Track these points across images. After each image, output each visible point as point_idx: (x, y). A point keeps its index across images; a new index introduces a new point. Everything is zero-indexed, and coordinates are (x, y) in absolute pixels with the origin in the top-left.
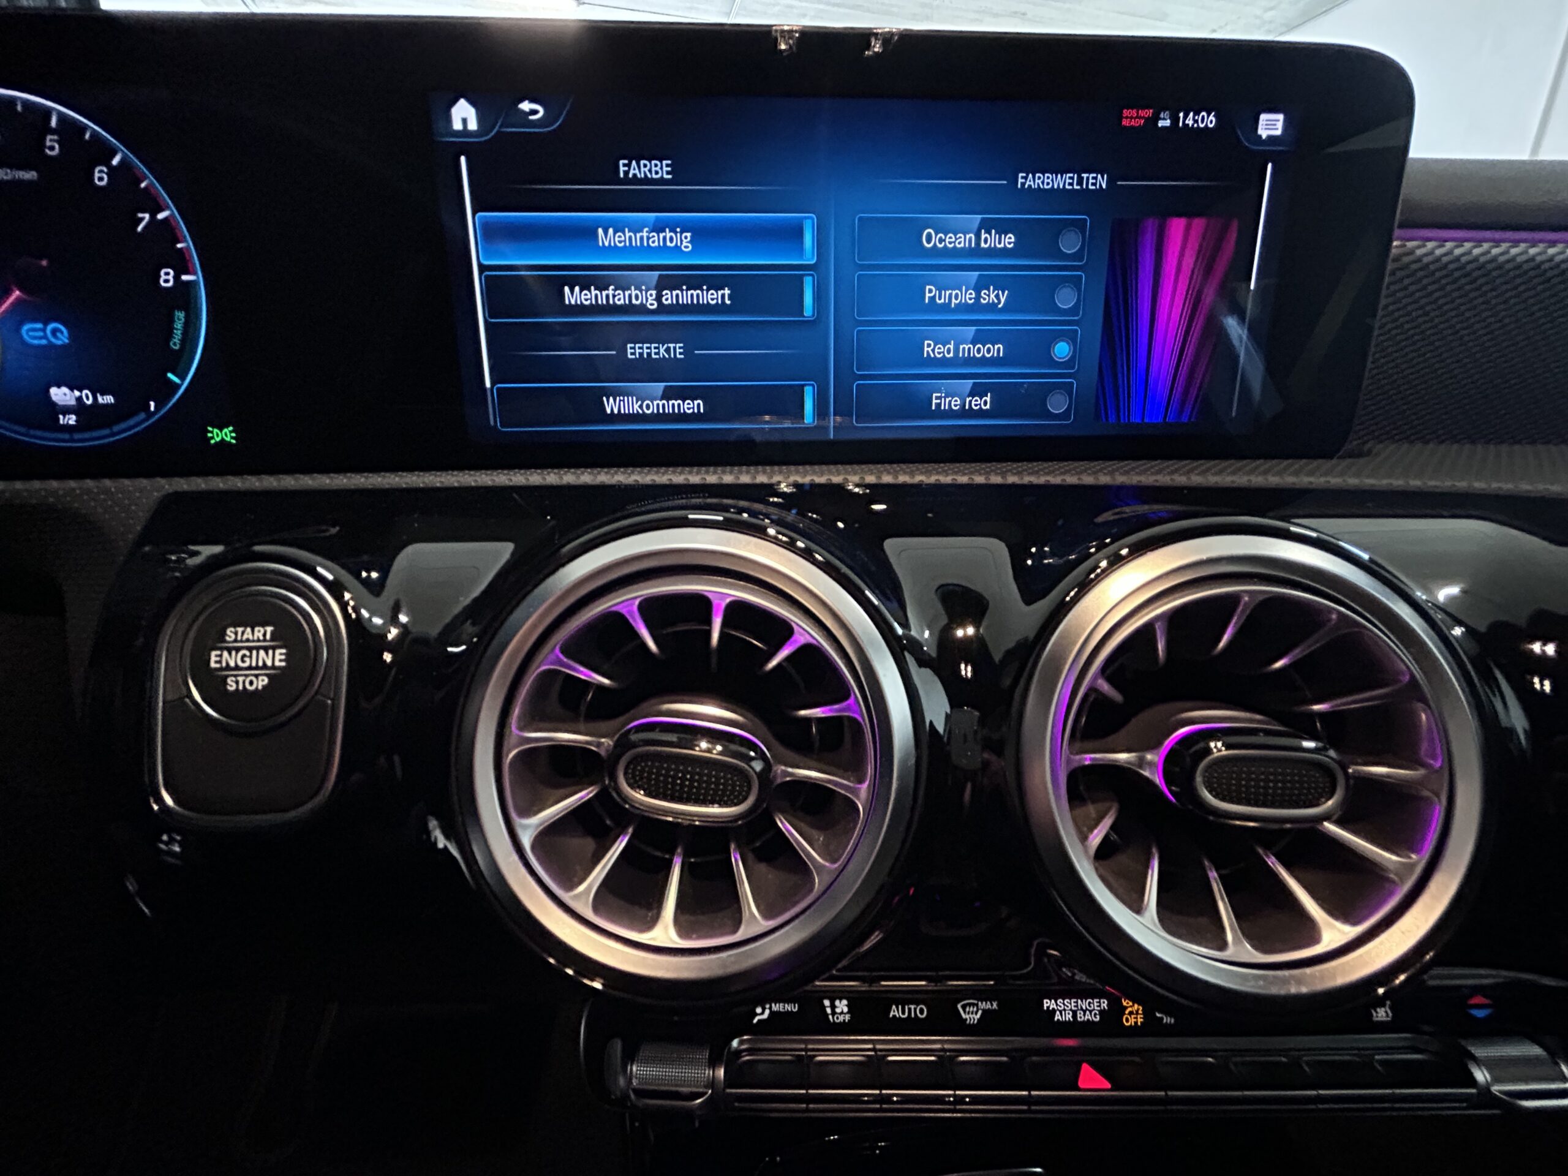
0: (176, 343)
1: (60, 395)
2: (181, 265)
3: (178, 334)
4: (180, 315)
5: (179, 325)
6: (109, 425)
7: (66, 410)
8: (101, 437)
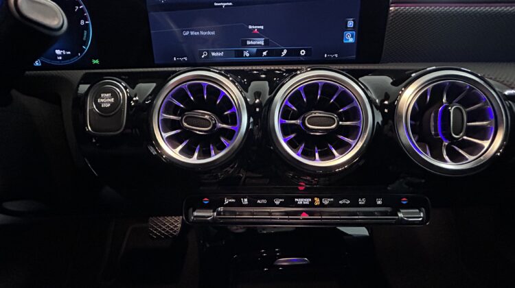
0: (84, 39)
1: (58, 52)
2: (86, 20)
3: (85, 36)
4: (85, 32)
5: (85, 34)
6: (70, 59)
7: (59, 56)
8: (67, 62)
